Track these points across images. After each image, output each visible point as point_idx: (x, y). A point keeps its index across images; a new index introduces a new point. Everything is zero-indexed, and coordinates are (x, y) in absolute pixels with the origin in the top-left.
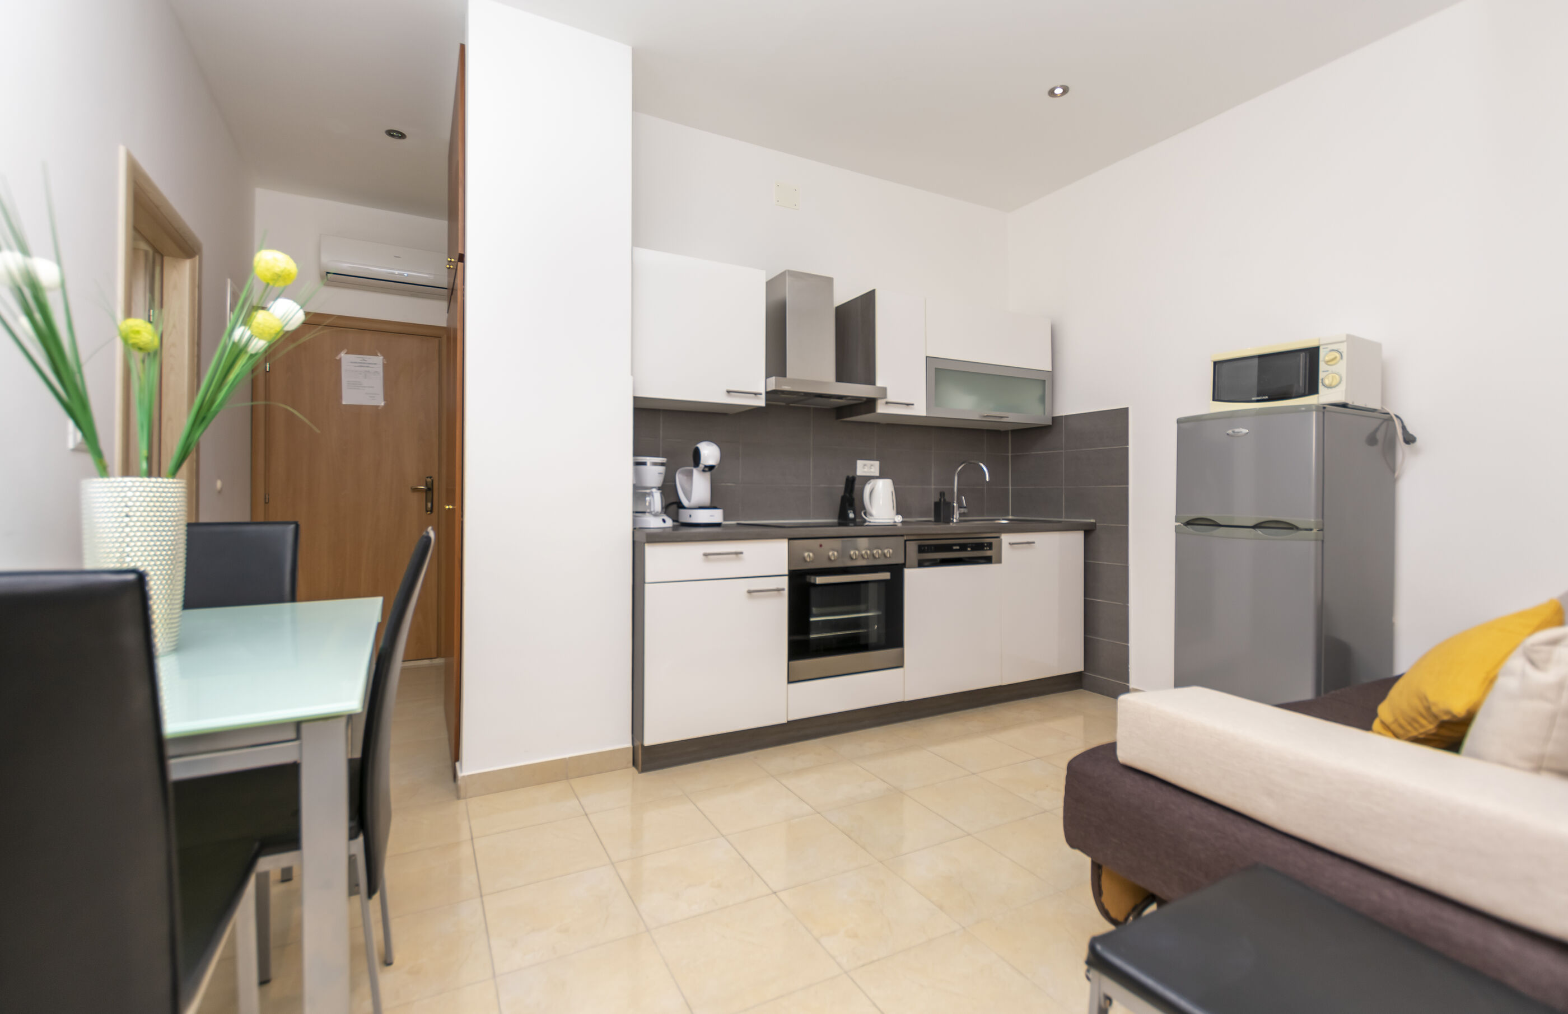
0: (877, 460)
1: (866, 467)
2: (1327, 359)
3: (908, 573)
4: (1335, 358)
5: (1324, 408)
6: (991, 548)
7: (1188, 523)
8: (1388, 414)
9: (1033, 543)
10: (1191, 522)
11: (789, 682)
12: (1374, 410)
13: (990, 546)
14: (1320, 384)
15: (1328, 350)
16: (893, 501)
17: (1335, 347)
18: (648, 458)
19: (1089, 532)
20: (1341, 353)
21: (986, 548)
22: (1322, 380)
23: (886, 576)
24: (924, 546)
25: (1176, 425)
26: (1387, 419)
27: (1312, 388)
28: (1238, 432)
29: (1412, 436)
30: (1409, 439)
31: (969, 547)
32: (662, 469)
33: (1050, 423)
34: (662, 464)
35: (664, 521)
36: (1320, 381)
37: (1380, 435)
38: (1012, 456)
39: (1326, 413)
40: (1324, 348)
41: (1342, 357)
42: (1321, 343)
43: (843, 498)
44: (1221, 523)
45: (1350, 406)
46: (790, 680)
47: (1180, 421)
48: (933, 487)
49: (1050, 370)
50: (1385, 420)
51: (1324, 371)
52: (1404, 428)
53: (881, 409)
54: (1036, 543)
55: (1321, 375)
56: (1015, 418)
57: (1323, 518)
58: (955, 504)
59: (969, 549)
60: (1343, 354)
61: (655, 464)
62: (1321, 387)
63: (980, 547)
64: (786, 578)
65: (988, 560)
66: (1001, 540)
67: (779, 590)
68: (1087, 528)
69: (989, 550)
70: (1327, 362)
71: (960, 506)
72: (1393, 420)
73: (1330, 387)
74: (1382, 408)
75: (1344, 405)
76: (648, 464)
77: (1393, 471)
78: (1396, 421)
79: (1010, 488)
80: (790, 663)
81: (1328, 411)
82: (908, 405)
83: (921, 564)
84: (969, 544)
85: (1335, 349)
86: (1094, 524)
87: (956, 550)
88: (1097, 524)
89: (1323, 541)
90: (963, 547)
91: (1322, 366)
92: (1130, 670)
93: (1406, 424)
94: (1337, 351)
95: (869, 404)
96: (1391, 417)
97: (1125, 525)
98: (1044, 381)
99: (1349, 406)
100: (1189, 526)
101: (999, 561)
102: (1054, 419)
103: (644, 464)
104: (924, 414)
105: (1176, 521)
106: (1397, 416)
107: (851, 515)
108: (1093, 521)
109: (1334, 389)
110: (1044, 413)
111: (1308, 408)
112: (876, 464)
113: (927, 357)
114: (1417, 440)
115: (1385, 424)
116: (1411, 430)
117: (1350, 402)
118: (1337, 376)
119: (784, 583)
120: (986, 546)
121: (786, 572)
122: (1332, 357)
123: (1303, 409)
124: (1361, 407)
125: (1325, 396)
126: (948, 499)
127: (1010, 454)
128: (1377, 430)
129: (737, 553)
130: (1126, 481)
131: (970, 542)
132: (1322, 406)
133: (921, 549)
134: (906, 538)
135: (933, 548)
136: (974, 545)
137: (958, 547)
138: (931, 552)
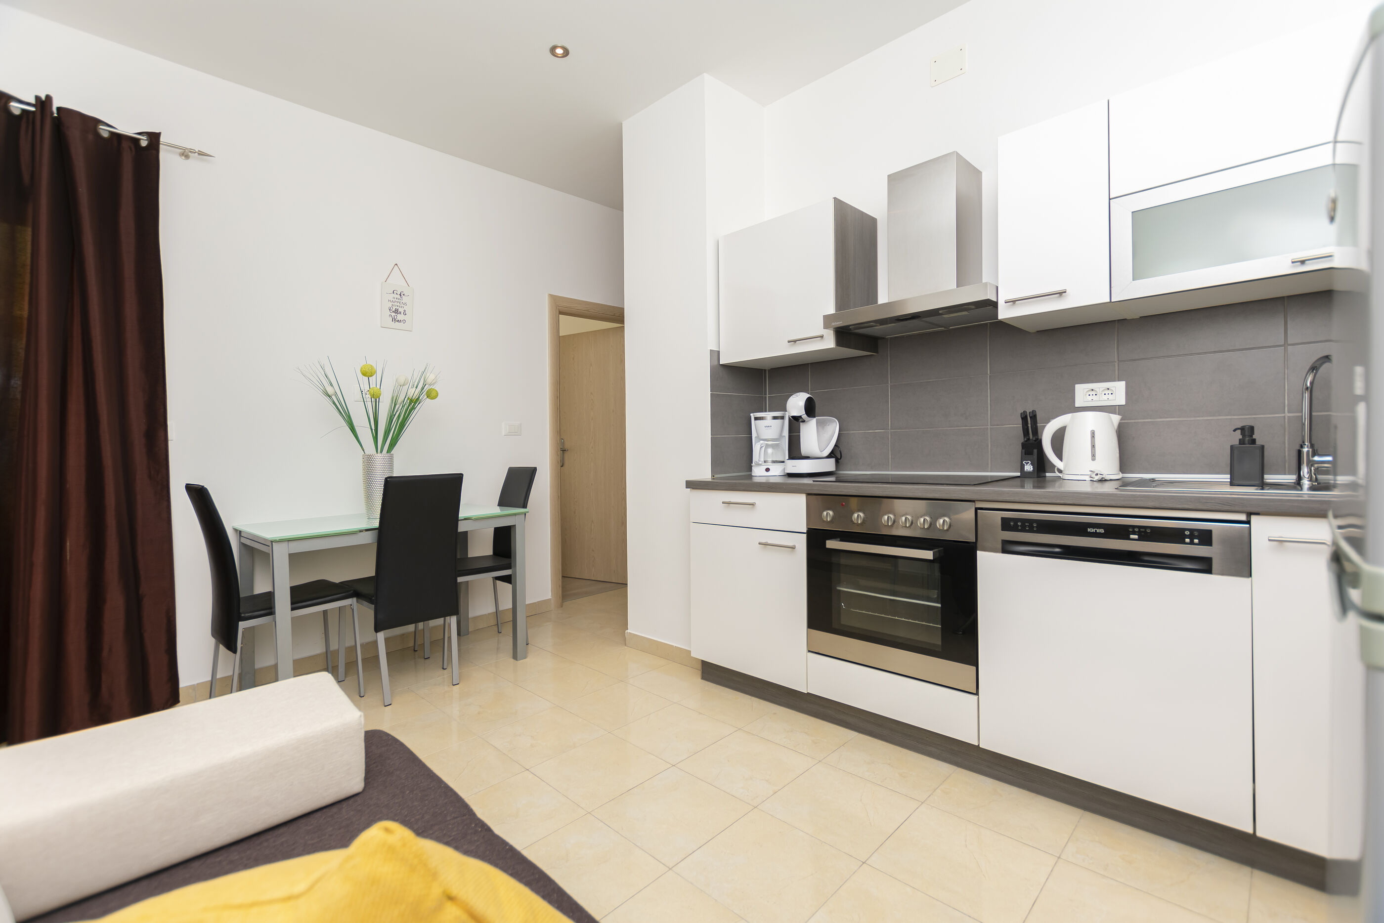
0: (1120, 380)
1: (1091, 394)
3: (986, 559)
13: (1203, 537)
21: (1189, 540)
23: (928, 554)
24: (1014, 520)
31: (1133, 533)
35: (768, 470)
43: (1024, 443)
46: (810, 648)
48: (1287, 414)
53: (1003, 313)
59: (1134, 537)
64: (805, 536)
66: (1248, 529)
67: (792, 549)
80: (809, 630)
83: (1007, 548)
84: (1135, 527)
90: (1117, 533)
107: (1028, 468)
112: (1119, 386)
120: (1190, 537)
121: (805, 531)
129: (751, 504)
133: (1007, 525)
134: (979, 505)
135: (1035, 525)
136: (1148, 531)
137: (1102, 531)
138: (1031, 531)
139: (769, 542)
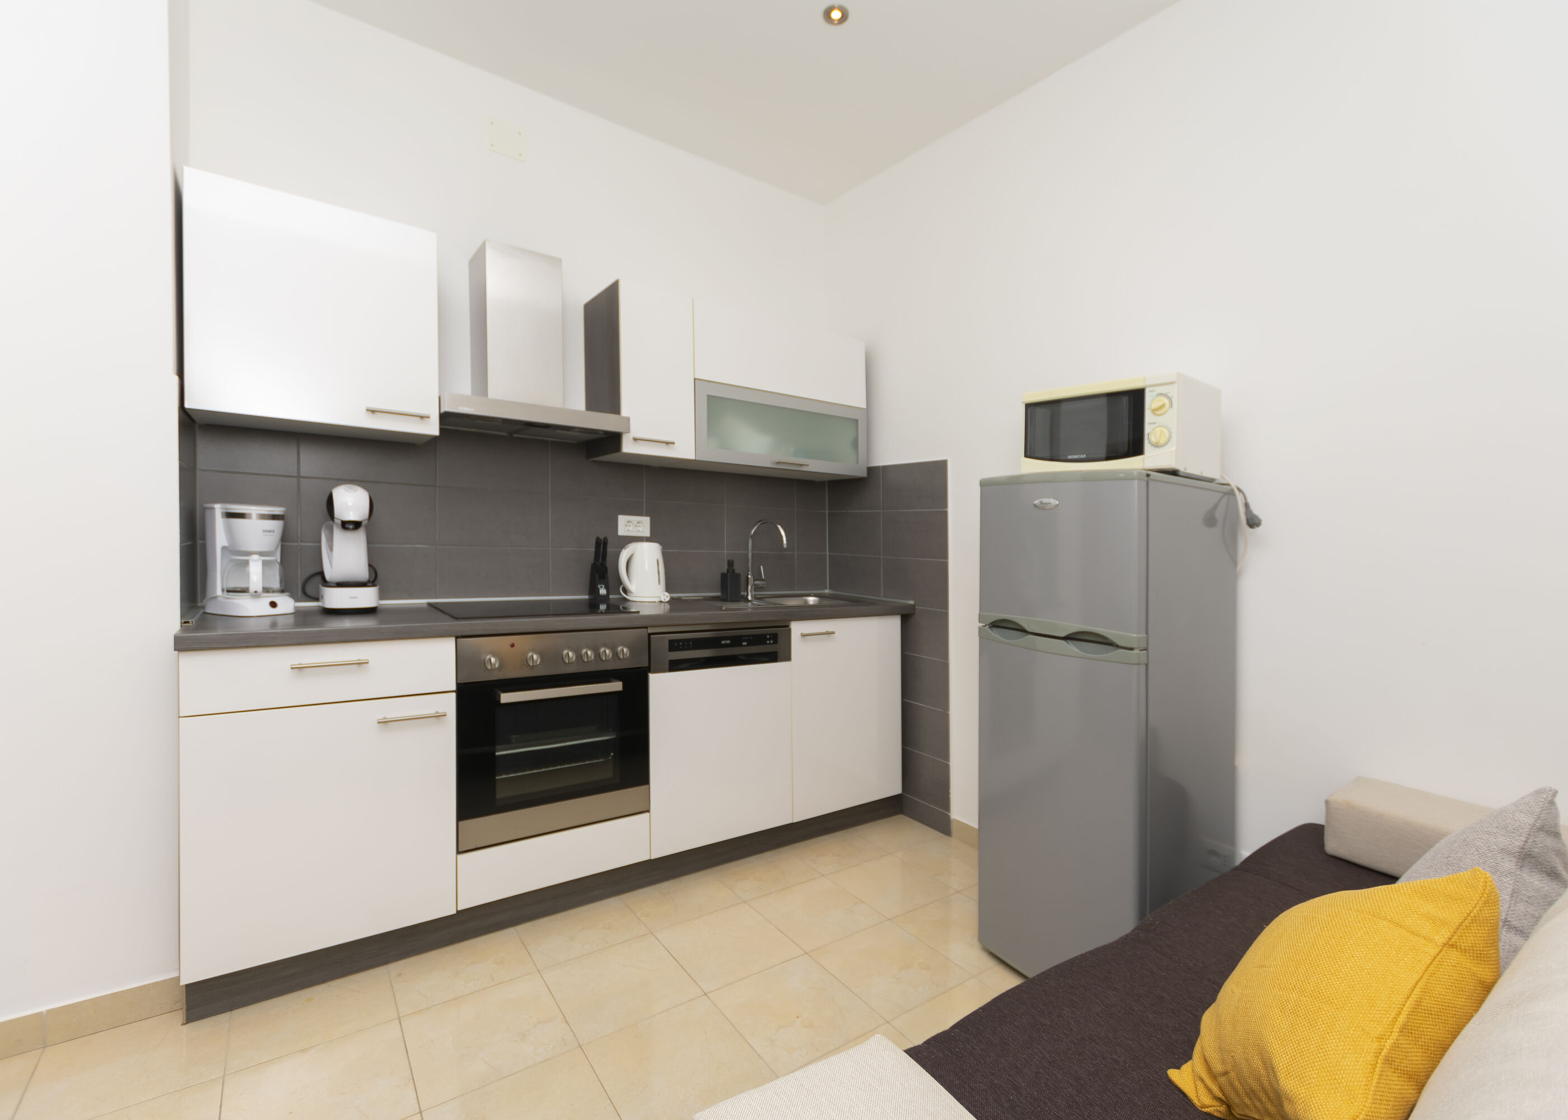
0: (647, 516)
1: (629, 525)
2: (1155, 406)
3: (655, 680)
4: (1163, 406)
5: (1148, 475)
6: (776, 642)
7: (996, 625)
8: (1228, 485)
9: (833, 633)
10: (996, 624)
11: (459, 852)
12: (1211, 480)
13: (775, 638)
14: (1146, 442)
15: (1155, 393)
16: (659, 573)
17: (1162, 390)
18: (254, 508)
19: (907, 618)
20: (1170, 399)
21: (768, 642)
22: (1149, 434)
23: (617, 686)
24: (678, 641)
25: (978, 488)
26: (1228, 493)
27: (1136, 448)
28: (1047, 504)
29: (1255, 517)
30: (1253, 522)
31: (744, 641)
32: (277, 525)
33: (864, 474)
34: (274, 517)
35: (273, 605)
36: (1146, 437)
37: (1219, 514)
38: (829, 514)
39: (1150, 483)
40: (1150, 391)
41: (1171, 405)
42: (1148, 383)
43: (594, 567)
44: (1029, 630)
45: (1183, 475)
46: (460, 850)
47: (984, 484)
48: (726, 552)
49: (864, 406)
50: (1225, 494)
51: (1150, 424)
52: (1247, 506)
53: (628, 447)
54: (836, 633)
55: (1148, 429)
56: (817, 466)
57: (1147, 633)
58: (750, 576)
59: (744, 643)
60: (1172, 400)
61: (263, 517)
62: (1147, 446)
63: (760, 640)
64: (454, 695)
65: (772, 657)
66: (790, 630)
67: (439, 716)
68: (904, 612)
69: (773, 644)
70: (1154, 411)
71: (757, 577)
72: (1234, 494)
73: (1156, 446)
74: (1222, 477)
75: (1174, 473)
76: (254, 516)
77: (1234, 561)
78: (1239, 497)
79: (828, 553)
80: (460, 823)
81: (1152, 480)
82: (667, 443)
83: (675, 666)
84: (745, 636)
85: (1164, 392)
86: (913, 606)
87: (726, 646)
88: (917, 607)
89: (1147, 665)
90: (736, 641)
91: (1149, 417)
92: (951, 796)
93: (1249, 500)
94: (1165, 395)
95: (613, 439)
96: (1232, 490)
97: (944, 611)
98: (857, 421)
99: (1181, 474)
100: (995, 629)
101: (788, 658)
102: (871, 470)
103: (241, 516)
104: (692, 457)
105: (980, 621)
106: (1239, 490)
107: (603, 591)
108: (911, 602)
109: (1161, 449)
110: (858, 463)
111: (1128, 476)
112: (646, 520)
113: (695, 379)
114: (1263, 523)
115: (1226, 497)
116: (1256, 510)
117: (1181, 468)
118: (1166, 431)
119: (449, 705)
120: (770, 639)
121: (454, 688)
122: (1159, 404)
123: (1122, 475)
124: (1197, 476)
125: (1152, 458)
126: (738, 568)
127: (827, 512)
128: (1215, 507)
129: (360, 664)
130: (945, 556)
131: (747, 634)
132: (1145, 472)
133: (674, 646)
134: (650, 631)
135: (691, 643)
136: (751, 638)
137: (728, 642)
138: (689, 649)
139: (388, 717)
